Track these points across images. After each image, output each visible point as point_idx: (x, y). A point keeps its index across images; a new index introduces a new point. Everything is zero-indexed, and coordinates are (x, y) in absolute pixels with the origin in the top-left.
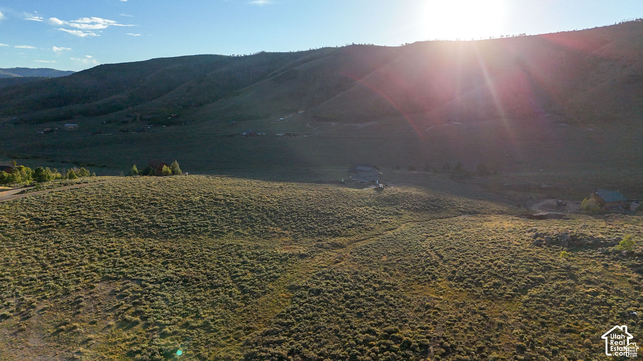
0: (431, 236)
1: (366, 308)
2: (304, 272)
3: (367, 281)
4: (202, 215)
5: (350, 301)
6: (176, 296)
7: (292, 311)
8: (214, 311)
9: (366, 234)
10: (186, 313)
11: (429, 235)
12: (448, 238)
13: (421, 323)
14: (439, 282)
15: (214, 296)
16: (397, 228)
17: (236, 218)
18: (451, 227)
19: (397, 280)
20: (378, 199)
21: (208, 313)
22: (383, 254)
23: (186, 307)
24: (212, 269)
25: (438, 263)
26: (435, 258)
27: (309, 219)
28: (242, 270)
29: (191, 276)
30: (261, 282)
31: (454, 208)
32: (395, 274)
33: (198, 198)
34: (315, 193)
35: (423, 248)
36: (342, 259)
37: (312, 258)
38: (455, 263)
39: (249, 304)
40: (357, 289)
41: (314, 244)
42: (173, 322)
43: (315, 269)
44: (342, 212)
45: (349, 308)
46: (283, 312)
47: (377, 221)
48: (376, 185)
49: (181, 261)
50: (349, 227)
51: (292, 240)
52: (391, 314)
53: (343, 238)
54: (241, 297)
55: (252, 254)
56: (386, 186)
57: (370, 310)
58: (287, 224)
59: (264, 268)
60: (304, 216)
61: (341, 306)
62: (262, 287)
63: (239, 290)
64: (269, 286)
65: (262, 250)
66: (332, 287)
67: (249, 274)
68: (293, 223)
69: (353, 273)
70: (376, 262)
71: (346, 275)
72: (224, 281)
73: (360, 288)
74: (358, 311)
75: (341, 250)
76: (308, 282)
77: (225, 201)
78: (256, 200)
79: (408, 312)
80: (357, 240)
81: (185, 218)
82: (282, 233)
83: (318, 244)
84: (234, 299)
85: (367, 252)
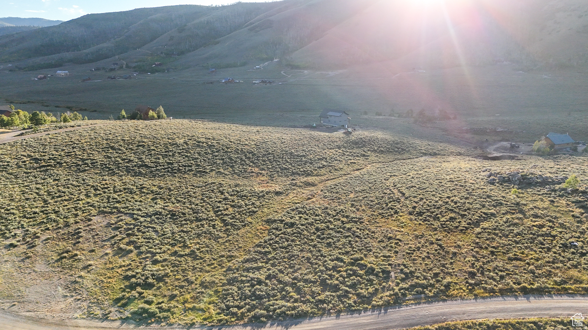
0: (394, 176)
1: (335, 239)
2: (279, 208)
3: (336, 215)
4: (186, 156)
5: (321, 233)
6: (165, 228)
7: (269, 241)
8: (199, 241)
9: (335, 173)
10: (174, 243)
11: (392, 175)
12: (410, 177)
13: (384, 252)
14: (401, 216)
15: (199, 228)
16: (363, 168)
17: (217, 159)
18: (413, 167)
19: (363, 215)
20: (346, 142)
21: (194, 243)
22: (351, 191)
23: (174, 238)
24: (197, 205)
25: (400, 199)
26: (397, 195)
27: (284, 160)
28: (224, 206)
29: (178, 211)
30: (241, 216)
31: (416, 150)
32: (361, 209)
33: (182, 141)
34: (289, 137)
35: (387, 186)
36: (314, 196)
37: (287, 195)
38: (416, 200)
39: (230, 235)
40: (326, 222)
41: (289, 183)
42: (163, 251)
43: (290, 205)
44: (314, 154)
45: (319, 239)
46: (261, 242)
47: (346, 162)
48: (345, 129)
49: (168, 197)
50: (320, 168)
51: (269, 179)
52: (357, 244)
53: (314, 178)
54: (224, 229)
55: (233, 191)
56: (355, 130)
57: (339, 241)
58: (264, 165)
59: (243, 204)
60: (279, 158)
61: (312, 237)
62: (242, 221)
63: (221, 223)
64: (248, 220)
65: (241, 188)
66: (304, 220)
67: (231, 209)
68: (270, 164)
69: (323, 208)
70: (344, 199)
71: (317, 210)
72: (208, 215)
73: (330, 221)
74: (328, 242)
75: (313, 188)
76: (283, 216)
77: (207, 143)
78: (235, 143)
79: (372, 242)
80: (327, 179)
81: (171, 159)
82: (259, 173)
83: (293, 183)
84: (217, 231)
85: (336, 190)
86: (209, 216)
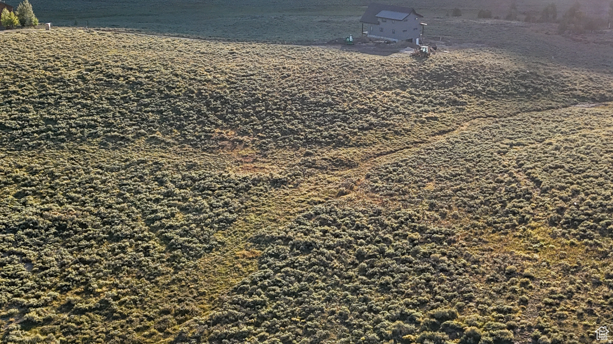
0: (519, 144)
1: (398, 276)
2: (281, 212)
3: (398, 228)
4: (84, 106)
5: (367, 263)
6: (46, 255)
7: (261, 280)
8: (118, 281)
9: (395, 141)
10: (66, 285)
11: (514, 142)
12: (551, 147)
13: (498, 302)
14: (533, 228)
15: (117, 254)
16: (454, 130)
17: (148, 112)
18: (557, 127)
19: (454, 226)
20: (418, 75)
21: (106, 284)
22: (428, 178)
23: (66, 275)
24: (110, 207)
25: (531, 194)
26: (525, 184)
27: (288, 113)
28: (166, 208)
29: (72, 220)
30: (202, 229)
31: (563, 91)
32: (450, 214)
33: (74, 73)
34: (298, 64)
35: (504, 166)
36: (352, 188)
37: (296, 186)
38: (564, 194)
39: (180, 270)
40: (379, 242)
41: (299, 161)
42: (43, 302)
43: (302, 207)
44: (351, 101)
45: (364, 275)
46: (244, 283)
47: (417, 117)
48: (414, 46)
49: (50, 191)
50: (362, 129)
51: (257, 154)
52: (442, 286)
53: (351, 150)
54: (167, 256)
55: (183, 179)
56: (435, 49)
57: (405, 279)
58: (246, 123)
59: (206, 204)
60: (278, 109)
61: (351, 273)
62: (205, 240)
63: (161, 245)
64: (217, 237)
65: (201, 172)
66: (333, 238)
67: (180, 216)
68: (258, 122)
69: (371, 213)
70: (415, 193)
71: (359, 217)
72: (133, 228)
73: (385, 240)
74: (383, 282)
75: (348, 172)
76: (288, 230)
77: (126, 78)
78: (184, 78)
79: (474, 282)
80: (379, 152)
81: (52, 111)
82: (237, 140)
83: (307, 161)
84: (153, 260)
85: (398, 174)
86: (136, 229)
